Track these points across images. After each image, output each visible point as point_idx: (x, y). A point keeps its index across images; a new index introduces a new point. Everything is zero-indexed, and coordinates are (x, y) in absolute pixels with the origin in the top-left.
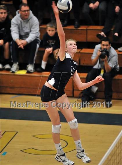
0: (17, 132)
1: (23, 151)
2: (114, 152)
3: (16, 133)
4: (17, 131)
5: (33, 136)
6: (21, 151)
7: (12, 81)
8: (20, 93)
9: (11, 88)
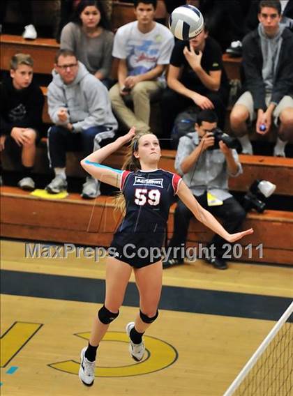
0: (42, 325)
1: (53, 366)
2: (251, 378)
3: (38, 326)
4: (41, 323)
5: (75, 334)
6: (49, 365)
7: (34, 213)
8: (51, 240)
9: (32, 228)
